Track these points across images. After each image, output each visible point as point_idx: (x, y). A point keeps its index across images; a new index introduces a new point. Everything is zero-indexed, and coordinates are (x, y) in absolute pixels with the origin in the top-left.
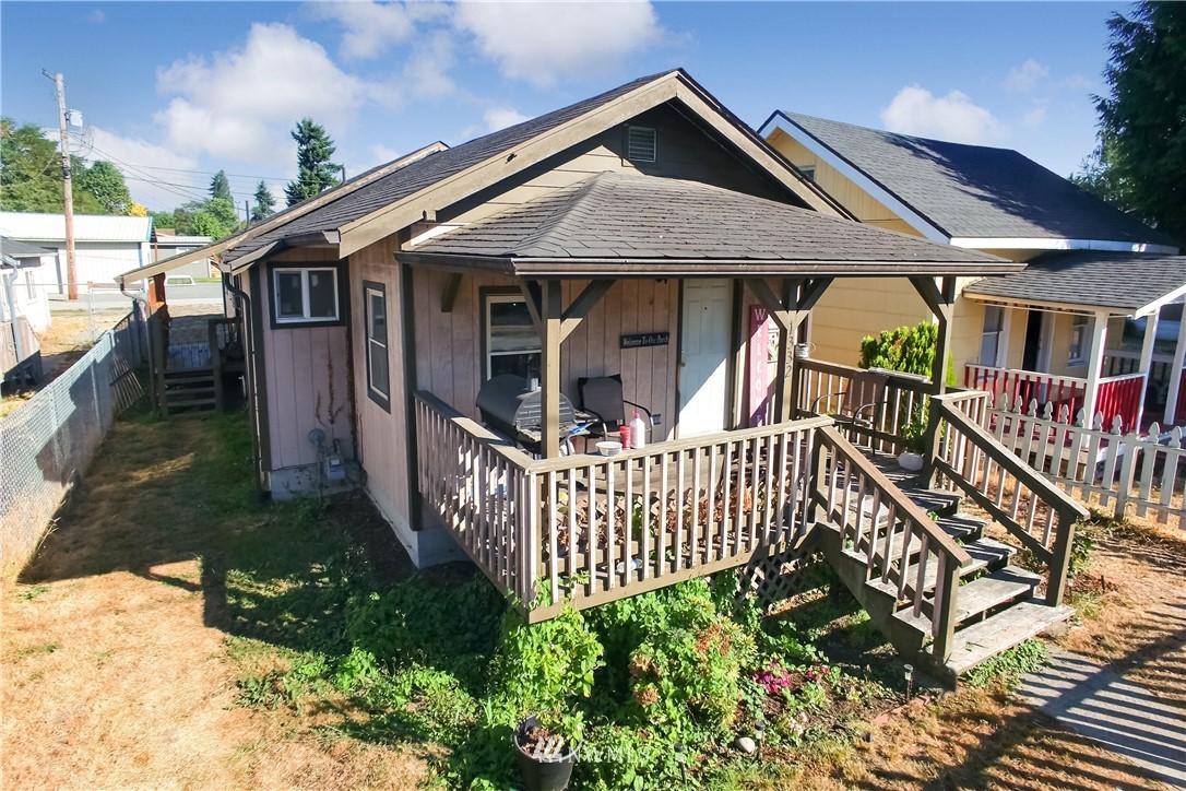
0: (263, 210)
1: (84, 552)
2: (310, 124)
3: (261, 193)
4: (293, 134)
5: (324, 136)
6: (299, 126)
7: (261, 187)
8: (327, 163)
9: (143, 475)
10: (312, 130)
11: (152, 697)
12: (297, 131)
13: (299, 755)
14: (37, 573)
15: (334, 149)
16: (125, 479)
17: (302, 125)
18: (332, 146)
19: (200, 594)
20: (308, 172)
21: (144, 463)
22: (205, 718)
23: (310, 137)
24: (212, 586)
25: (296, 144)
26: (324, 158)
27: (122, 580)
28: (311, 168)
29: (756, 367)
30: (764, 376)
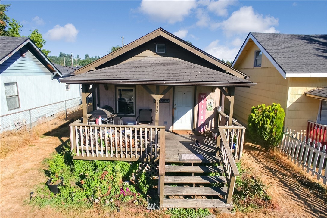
29: (201, 112)
30: (204, 115)
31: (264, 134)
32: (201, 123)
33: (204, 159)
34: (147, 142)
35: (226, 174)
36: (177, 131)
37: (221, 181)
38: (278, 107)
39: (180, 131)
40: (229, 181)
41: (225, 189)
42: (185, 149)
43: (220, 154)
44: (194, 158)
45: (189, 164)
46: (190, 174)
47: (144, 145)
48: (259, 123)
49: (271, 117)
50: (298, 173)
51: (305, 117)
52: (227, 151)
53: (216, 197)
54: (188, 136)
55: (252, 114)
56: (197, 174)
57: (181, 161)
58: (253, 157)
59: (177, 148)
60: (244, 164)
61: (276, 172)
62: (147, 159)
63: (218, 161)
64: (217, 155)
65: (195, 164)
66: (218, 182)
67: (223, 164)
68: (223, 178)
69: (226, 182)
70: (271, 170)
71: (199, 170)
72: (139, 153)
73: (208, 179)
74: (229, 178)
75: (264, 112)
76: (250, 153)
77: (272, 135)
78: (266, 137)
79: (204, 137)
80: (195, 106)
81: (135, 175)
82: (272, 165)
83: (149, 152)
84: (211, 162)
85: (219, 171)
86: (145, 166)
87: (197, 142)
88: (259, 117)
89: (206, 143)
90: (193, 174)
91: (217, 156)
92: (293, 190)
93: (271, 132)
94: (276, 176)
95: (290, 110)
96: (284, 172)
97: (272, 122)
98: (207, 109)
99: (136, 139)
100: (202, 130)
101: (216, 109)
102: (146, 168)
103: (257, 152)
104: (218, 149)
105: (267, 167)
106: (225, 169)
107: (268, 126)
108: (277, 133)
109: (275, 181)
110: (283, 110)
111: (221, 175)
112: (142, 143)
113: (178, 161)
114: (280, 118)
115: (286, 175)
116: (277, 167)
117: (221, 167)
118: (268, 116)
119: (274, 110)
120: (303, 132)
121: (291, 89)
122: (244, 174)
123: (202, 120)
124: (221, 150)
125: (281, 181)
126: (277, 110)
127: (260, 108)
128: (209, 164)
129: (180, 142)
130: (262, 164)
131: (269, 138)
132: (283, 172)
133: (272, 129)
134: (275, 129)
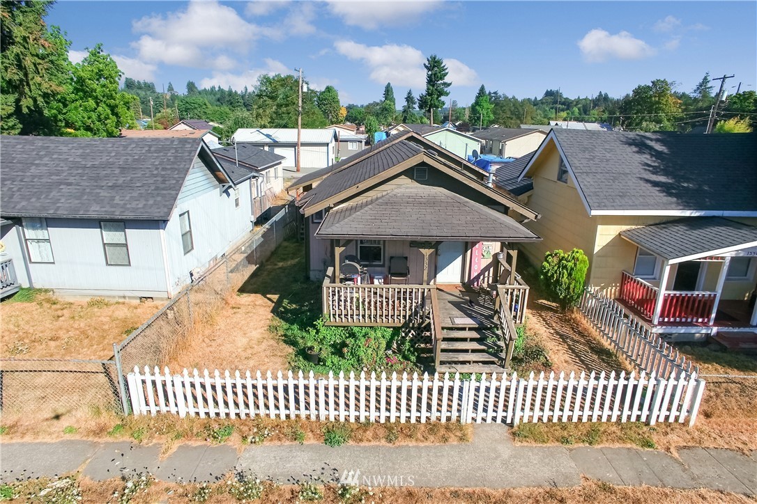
0: (409, 107)
1: (255, 286)
2: (435, 58)
3: (409, 97)
4: (425, 65)
5: (442, 66)
6: (428, 60)
7: (409, 93)
8: (442, 82)
9: (280, 264)
10: (436, 62)
11: (252, 324)
12: (427, 64)
13: (272, 342)
14: (242, 290)
15: (447, 73)
16: (276, 265)
17: (430, 59)
18: (446, 71)
19: (274, 304)
20: (431, 88)
21: (283, 260)
22: (259, 331)
23: (434, 66)
24: (278, 303)
25: (426, 70)
26: (441, 79)
27: (259, 296)
28: (433, 86)
29: (475, 260)
30: (479, 264)
31: (560, 290)
32: (474, 274)
33: (481, 323)
34: (414, 304)
35: (505, 339)
36: (441, 285)
37: (499, 347)
38: (580, 255)
39: (445, 285)
40: (507, 346)
41: (503, 355)
42: (456, 312)
43: (499, 318)
44: (468, 322)
45: (464, 329)
46: (464, 340)
47: (411, 309)
48: (552, 275)
49: (569, 268)
50: (595, 340)
51: (619, 267)
52: (506, 315)
53: (493, 363)
54: (458, 293)
55: (545, 264)
56: (472, 340)
57: (454, 326)
58: (544, 320)
59: (446, 309)
60: (530, 329)
61: (567, 338)
62: (413, 324)
63: (496, 326)
64: (496, 318)
65: (470, 329)
66: (496, 348)
67: (502, 328)
68: (502, 343)
69: (505, 347)
70: (561, 336)
71: (475, 335)
72: (405, 317)
73: (485, 345)
74: (507, 343)
75: (560, 261)
76: (541, 316)
77: (569, 292)
78: (561, 294)
79: (479, 294)
80: (466, 251)
81: (397, 343)
82: (566, 330)
83: (416, 315)
84: (489, 326)
85: (497, 336)
86: (410, 332)
87: (471, 302)
88: (553, 268)
89: (482, 303)
90: (469, 340)
91: (495, 320)
92: (579, 357)
93: (568, 288)
94: (566, 342)
95: (599, 256)
96: (577, 337)
97: (570, 275)
98: (483, 256)
99: (402, 301)
100: (476, 284)
101: (495, 256)
102: (410, 335)
103: (550, 314)
104: (497, 312)
105: (557, 333)
106: (504, 333)
107: (565, 279)
108: (576, 289)
109: (562, 348)
110: (587, 258)
111: (499, 340)
112: (408, 305)
113: (451, 326)
114: (581, 270)
115: (578, 342)
116: (572, 332)
117: (499, 332)
118: (565, 267)
119: (573, 258)
120: (616, 286)
121: (600, 228)
122: (529, 341)
123: (475, 271)
124: (500, 313)
125: (570, 348)
126: (578, 259)
127: (556, 255)
128: (487, 329)
129: (449, 302)
130: (553, 329)
131: (566, 296)
132: (575, 338)
133: (570, 284)
134: (573, 284)
